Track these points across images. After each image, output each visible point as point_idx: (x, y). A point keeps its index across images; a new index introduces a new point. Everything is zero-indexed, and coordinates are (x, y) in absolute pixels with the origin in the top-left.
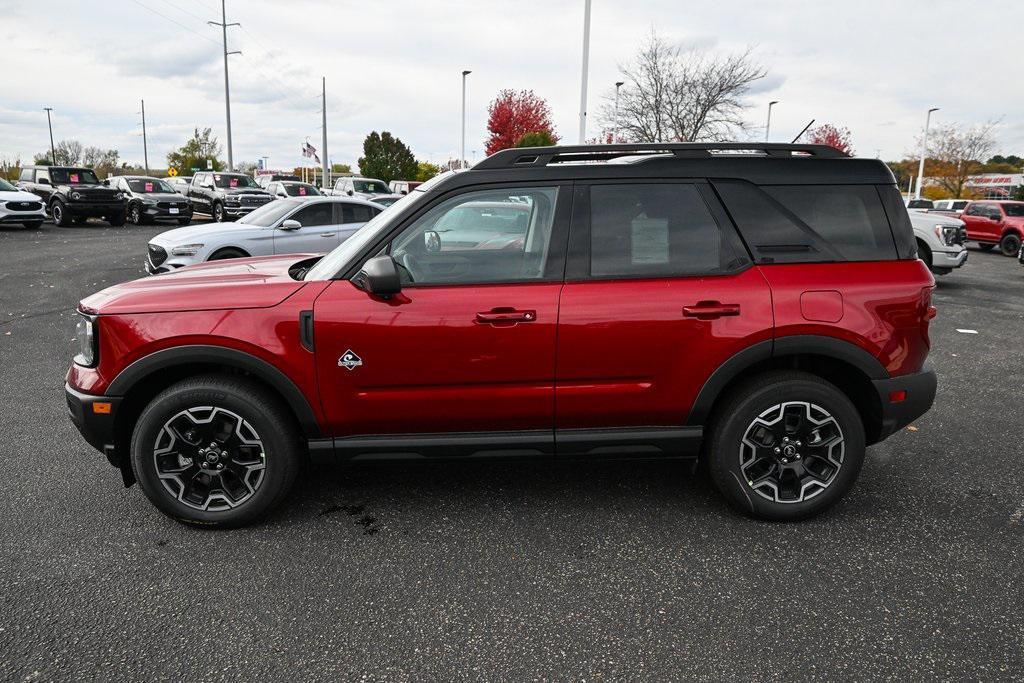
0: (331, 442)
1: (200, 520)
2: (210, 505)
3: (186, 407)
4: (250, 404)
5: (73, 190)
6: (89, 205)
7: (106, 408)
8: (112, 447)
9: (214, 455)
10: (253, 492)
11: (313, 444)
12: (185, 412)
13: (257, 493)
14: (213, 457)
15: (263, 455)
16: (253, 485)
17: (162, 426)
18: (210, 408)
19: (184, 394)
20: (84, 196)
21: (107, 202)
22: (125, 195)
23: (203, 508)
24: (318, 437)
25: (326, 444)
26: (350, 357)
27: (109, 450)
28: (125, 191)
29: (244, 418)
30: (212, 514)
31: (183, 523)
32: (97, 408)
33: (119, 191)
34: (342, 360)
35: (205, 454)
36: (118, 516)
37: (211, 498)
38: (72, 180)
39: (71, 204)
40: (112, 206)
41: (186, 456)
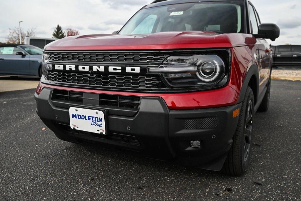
32: (234, 114)
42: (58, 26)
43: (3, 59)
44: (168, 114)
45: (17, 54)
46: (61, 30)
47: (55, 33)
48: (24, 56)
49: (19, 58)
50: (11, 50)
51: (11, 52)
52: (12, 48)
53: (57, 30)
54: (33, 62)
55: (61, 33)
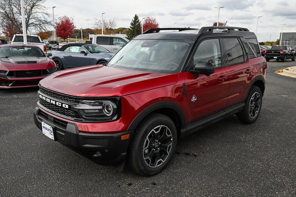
0: (186, 129)
7: (127, 136)
9: (157, 145)
10: (169, 154)
11: (182, 131)
12: (153, 130)
15: (172, 139)
17: (146, 138)
18: (160, 126)
24: (183, 128)
26: (194, 97)
29: (168, 127)
30: (158, 168)
34: (192, 99)
35: (155, 145)
37: (158, 162)
42: (136, 16)
43: (71, 57)
44: (78, 135)
45: (80, 53)
46: (138, 20)
47: (133, 22)
48: (86, 54)
49: (83, 56)
50: (77, 49)
51: (77, 51)
52: (78, 47)
53: (135, 19)
54: (92, 59)
55: (138, 22)
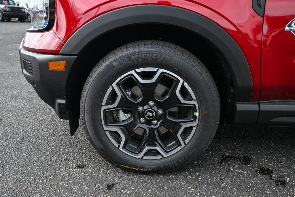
0: (257, 105)
1: (137, 167)
2: (145, 154)
3: (134, 67)
4: (193, 66)
5: (6, 7)
6: (12, 13)
7: (60, 67)
8: (64, 102)
9: (151, 112)
10: (183, 145)
11: (241, 107)
12: (133, 72)
13: (187, 147)
14: (151, 114)
15: (197, 114)
16: (184, 139)
17: (110, 84)
18: (155, 69)
19: (134, 54)
20: (10, 9)
21: (18, 12)
22: (25, 10)
23: (140, 156)
24: (247, 100)
25: (252, 107)
27: (60, 104)
28: (25, 9)
29: (185, 80)
30: (146, 162)
31: (120, 167)
32: (53, 67)
33: (23, 8)
34: (290, 26)
35: (144, 111)
36: (63, 157)
37: (146, 149)
38: (5, 3)
39: (5, 12)
40: (20, 14)
41: (125, 112)
